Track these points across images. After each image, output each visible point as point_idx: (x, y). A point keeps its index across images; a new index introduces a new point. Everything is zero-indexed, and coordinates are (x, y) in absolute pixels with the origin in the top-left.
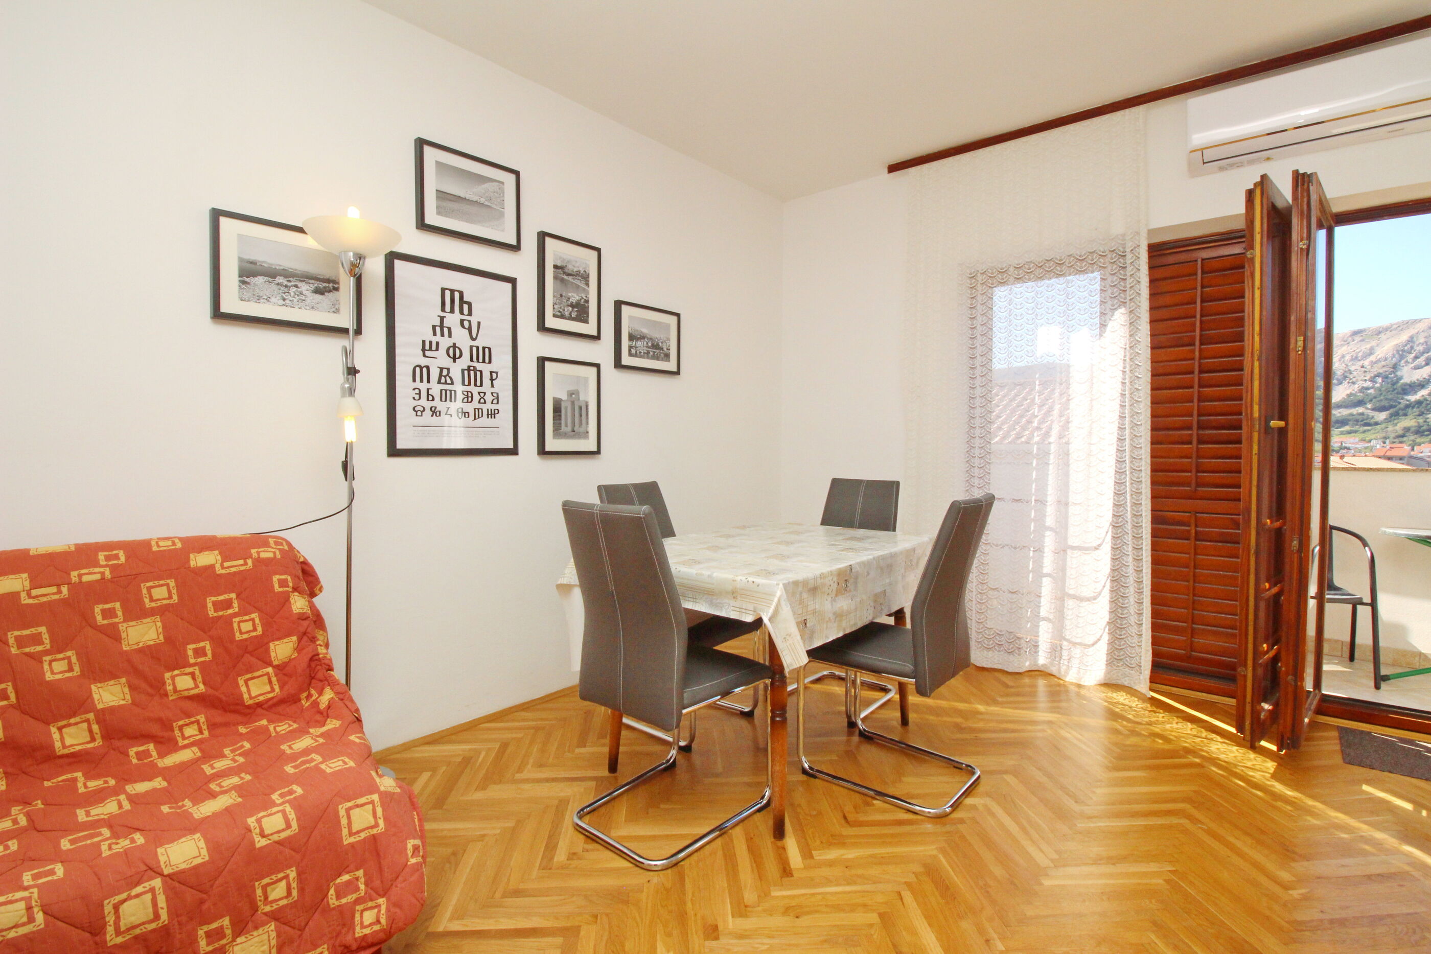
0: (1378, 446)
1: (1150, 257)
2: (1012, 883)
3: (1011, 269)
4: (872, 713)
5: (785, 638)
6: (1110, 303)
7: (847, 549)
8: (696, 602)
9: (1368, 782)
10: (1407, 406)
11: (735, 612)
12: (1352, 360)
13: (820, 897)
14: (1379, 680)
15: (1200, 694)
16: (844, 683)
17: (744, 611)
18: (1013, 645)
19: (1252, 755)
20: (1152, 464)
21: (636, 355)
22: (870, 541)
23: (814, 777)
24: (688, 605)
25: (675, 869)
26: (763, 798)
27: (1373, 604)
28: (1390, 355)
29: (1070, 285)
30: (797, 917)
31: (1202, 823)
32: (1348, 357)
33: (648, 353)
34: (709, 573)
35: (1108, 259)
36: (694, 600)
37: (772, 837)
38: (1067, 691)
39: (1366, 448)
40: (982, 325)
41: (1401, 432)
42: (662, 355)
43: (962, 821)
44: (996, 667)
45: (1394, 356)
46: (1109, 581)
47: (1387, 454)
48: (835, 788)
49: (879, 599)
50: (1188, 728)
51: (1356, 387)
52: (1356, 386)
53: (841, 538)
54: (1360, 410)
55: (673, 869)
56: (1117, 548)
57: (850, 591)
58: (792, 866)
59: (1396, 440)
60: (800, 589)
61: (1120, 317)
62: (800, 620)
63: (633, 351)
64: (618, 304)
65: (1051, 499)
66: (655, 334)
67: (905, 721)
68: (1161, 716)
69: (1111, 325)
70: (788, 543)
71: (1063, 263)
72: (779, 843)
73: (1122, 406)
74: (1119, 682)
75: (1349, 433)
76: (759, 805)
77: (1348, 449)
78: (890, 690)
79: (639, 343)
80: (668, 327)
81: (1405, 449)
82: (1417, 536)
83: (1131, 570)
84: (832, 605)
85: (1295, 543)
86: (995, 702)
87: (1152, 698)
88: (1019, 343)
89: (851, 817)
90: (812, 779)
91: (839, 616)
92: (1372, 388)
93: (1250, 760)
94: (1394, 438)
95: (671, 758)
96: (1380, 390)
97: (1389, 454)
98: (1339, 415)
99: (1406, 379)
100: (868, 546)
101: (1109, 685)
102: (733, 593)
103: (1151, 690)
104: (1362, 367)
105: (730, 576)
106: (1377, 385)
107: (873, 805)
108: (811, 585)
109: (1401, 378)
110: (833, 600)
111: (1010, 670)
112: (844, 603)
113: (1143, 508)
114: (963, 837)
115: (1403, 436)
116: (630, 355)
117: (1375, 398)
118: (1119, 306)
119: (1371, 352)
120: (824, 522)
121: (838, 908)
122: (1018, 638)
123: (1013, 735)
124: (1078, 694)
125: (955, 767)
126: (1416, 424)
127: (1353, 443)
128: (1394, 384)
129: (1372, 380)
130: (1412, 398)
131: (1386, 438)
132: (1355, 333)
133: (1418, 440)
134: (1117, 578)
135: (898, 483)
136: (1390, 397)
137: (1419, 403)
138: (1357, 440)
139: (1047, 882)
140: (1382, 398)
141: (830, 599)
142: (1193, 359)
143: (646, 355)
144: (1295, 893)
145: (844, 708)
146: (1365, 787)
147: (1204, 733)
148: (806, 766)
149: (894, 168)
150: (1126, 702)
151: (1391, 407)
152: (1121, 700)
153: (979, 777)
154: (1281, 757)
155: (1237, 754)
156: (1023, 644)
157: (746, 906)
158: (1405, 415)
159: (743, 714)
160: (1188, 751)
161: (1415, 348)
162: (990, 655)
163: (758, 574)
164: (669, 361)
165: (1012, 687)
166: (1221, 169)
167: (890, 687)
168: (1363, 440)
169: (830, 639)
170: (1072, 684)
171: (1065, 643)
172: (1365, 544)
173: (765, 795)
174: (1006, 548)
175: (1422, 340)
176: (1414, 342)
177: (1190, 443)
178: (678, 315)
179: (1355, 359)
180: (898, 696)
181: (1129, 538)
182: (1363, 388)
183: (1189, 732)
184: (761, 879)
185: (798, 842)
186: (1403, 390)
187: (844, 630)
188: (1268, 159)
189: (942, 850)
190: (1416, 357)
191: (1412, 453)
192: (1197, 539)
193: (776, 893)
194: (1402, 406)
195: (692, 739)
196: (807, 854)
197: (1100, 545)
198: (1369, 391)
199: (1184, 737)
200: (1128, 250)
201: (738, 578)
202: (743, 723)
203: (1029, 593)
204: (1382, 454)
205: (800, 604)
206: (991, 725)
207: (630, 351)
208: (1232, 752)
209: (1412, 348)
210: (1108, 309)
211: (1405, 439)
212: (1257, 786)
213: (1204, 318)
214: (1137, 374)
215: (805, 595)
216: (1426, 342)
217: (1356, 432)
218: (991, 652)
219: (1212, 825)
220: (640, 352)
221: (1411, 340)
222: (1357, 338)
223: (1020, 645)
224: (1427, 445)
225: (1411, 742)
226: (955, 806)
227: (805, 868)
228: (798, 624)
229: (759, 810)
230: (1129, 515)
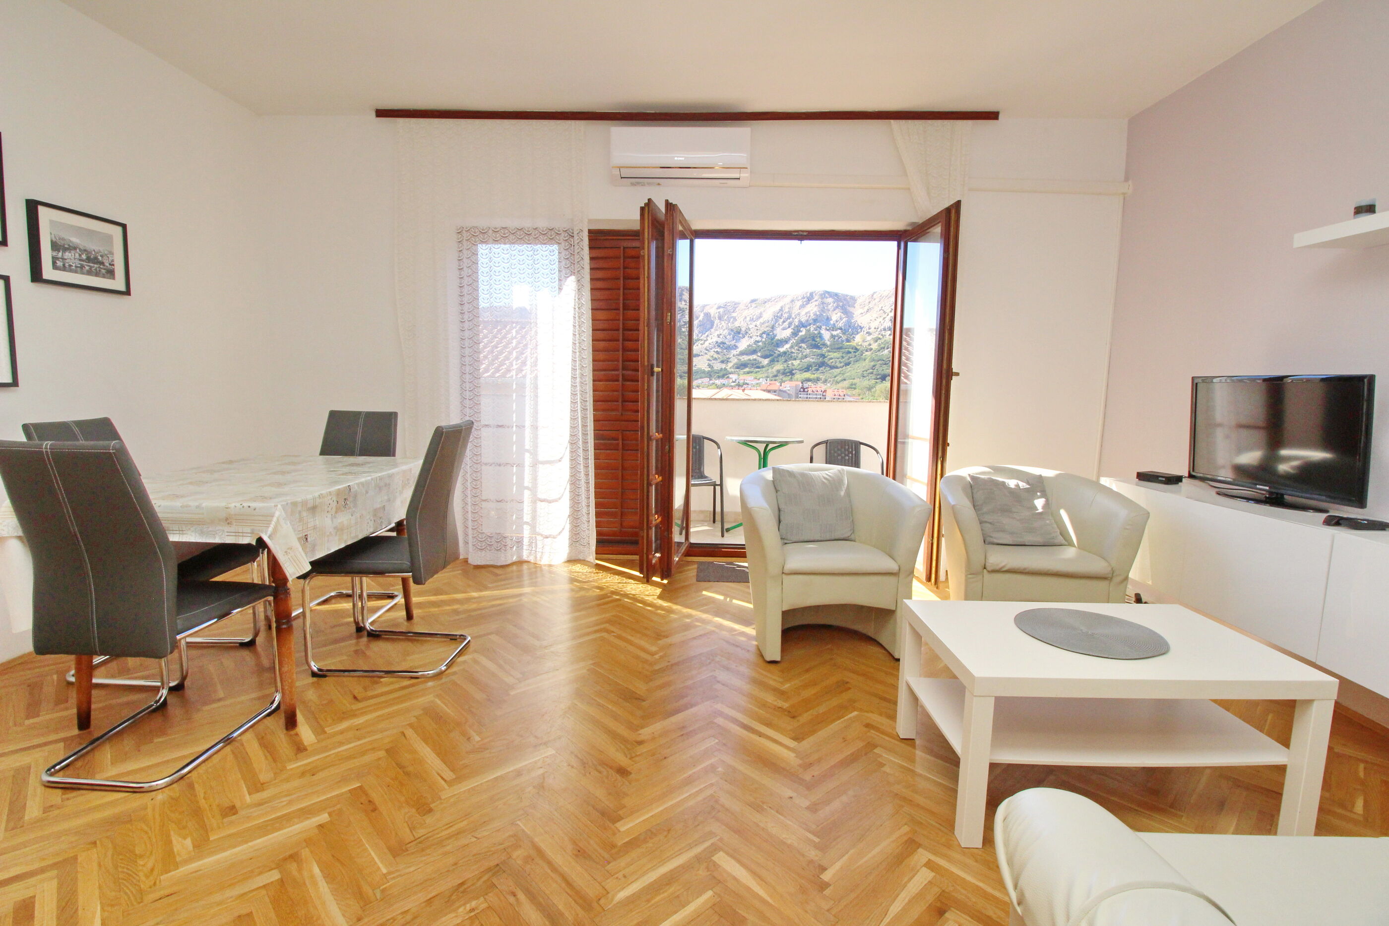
0: (763, 383)
1: (590, 240)
2: (489, 700)
3: (490, 231)
4: (379, 617)
5: (286, 552)
6: (564, 272)
7: (346, 474)
8: (183, 534)
9: (706, 589)
10: (779, 355)
11: (229, 537)
12: (750, 320)
13: (334, 756)
14: (724, 531)
15: (626, 556)
16: (351, 599)
17: (241, 534)
18: (499, 542)
19: (649, 587)
20: (594, 396)
21: (64, 269)
22: (369, 465)
23: (325, 676)
24: (173, 538)
25: (181, 782)
26: (272, 703)
27: (721, 485)
28: (770, 319)
29: (536, 253)
30: (313, 775)
31: (613, 632)
32: (748, 319)
33: (82, 267)
34: (197, 504)
35: (562, 237)
36: (181, 532)
37: (285, 730)
38: (541, 570)
39: (757, 384)
40: (468, 276)
41: (776, 373)
42: (104, 271)
43: (455, 673)
44: (488, 563)
45: (772, 320)
46: (569, 484)
47: (768, 389)
48: (345, 679)
49: (378, 514)
50: (617, 579)
51: (752, 341)
52: (752, 339)
53: (340, 464)
54: (755, 357)
55: (178, 783)
56: (573, 460)
57: (349, 508)
58: (306, 744)
59: (773, 379)
60: (299, 508)
61: (571, 282)
62: (301, 535)
63: (59, 264)
64: (32, 207)
65: (528, 423)
66: (93, 246)
67: (410, 617)
68: (602, 574)
69: (564, 287)
70: (283, 473)
71: (530, 234)
72: (293, 732)
73: (574, 352)
74: (577, 558)
75: (748, 373)
76: (269, 711)
77: (748, 384)
78: (397, 596)
79: (67, 255)
80: (109, 238)
81: (776, 385)
82: (742, 441)
83: (582, 475)
84: (332, 521)
85: (667, 447)
86: (486, 588)
87: (597, 565)
88: (498, 295)
89: (359, 696)
90: (323, 679)
91: (339, 530)
92: (761, 341)
93: (648, 591)
94: (772, 377)
95: (161, 697)
96: (765, 344)
97: (769, 388)
98: (743, 360)
99: (778, 337)
100: (367, 470)
101: (571, 561)
102: (227, 519)
103: (596, 559)
104: (756, 326)
105: (223, 504)
106: (764, 340)
107: (381, 682)
108: (310, 505)
109: (776, 336)
110: (333, 517)
111: (499, 564)
112: (344, 518)
113: (589, 428)
114: (455, 683)
115: (776, 376)
116: (55, 267)
117: (762, 348)
118: (571, 275)
119: (760, 317)
120: (323, 452)
121: (349, 758)
122: (505, 537)
123: (498, 608)
124: (550, 572)
125: (451, 639)
126: (782, 368)
127: (750, 381)
128: (772, 339)
129: (761, 336)
130: (782, 350)
131: (767, 377)
132: (753, 301)
133: (784, 379)
134: (574, 482)
135: (396, 414)
136: (770, 348)
137: (785, 353)
138: (753, 378)
139: (512, 693)
140: (766, 349)
141: (329, 516)
142: (619, 320)
143: (80, 269)
144: (657, 657)
145: (352, 619)
146: (704, 593)
147: (625, 580)
148: (315, 669)
149: (382, 113)
150: (581, 570)
151: (771, 355)
152: (578, 569)
153: (469, 641)
154: (664, 585)
155: (641, 589)
156: (509, 543)
157: (262, 784)
158: (778, 361)
159: (243, 645)
160: (613, 593)
161: (784, 315)
162: (483, 555)
163: (254, 500)
164: (114, 279)
165: (500, 575)
166: (633, 184)
167: (396, 593)
168: (755, 378)
169: (333, 550)
170: (545, 565)
171: (539, 538)
172: (719, 447)
173: (274, 700)
174: (493, 465)
175: (787, 310)
176: (783, 311)
177: (618, 381)
178: (124, 227)
179: (752, 320)
180: (403, 600)
181: (581, 452)
182: (756, 341)
183: (617, 581)
184: (275, 760)
185: (311, 727)
186: (777, 344)
187: (346, 541)
188: (659, 184)
189: (438, 696)
190: (784, 322)
191: (781, 388)
192: (623, 449)
193: (291, 766)
194: (776, 355)
195: (184, 678)
196: (319, 730)
197: (561, 458)
198: (759, 344)
199: (612, 585)
200: (575, 233)
201: (232, 505)
202: (245, 653)
203: (512, 500)
204: (765, 389)
205: (300, 521)
206: (482, 604)
207: (54, 263)
208: (639, 588)
209: (782, 315)
210: (563, 277)
211: (777, 378)
212: (650, 605)
213: (626, 291)
214: (583, 329)
215: (304, 514)
216: (789, 311)
217: (752, 372)
218: (484, 552)
219: (620, 632)
220: (70, 266)
221: (781, 310)
222: (754, 305)
223: (506, 543)
224: (788, 382)
225: (731, 563)
226: (449, 666)
227: (318, 741)
228: (299, 539)
229: (269, 715)
230: (580, 434)
